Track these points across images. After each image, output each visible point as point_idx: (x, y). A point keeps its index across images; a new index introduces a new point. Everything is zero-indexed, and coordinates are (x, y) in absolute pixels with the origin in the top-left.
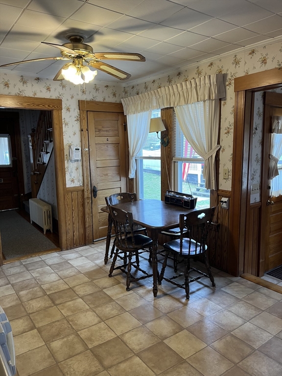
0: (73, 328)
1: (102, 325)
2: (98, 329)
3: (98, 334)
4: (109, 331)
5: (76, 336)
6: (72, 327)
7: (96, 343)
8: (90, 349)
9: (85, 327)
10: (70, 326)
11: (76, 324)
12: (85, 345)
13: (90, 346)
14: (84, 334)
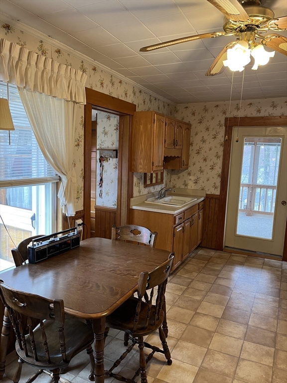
0: (273, 372)
1: (244, 355)
2: (252, 356)
3: (256, 352)
4: (246, 348)
5: (276, 364)
6: (273, 375)
7: (266, 348)
8: (275, 347)
9: (262, 366)
10: (274, 377)
11: (267, 374)
12: (276, 353)
13: (273, 349)
14: (269, 361)
